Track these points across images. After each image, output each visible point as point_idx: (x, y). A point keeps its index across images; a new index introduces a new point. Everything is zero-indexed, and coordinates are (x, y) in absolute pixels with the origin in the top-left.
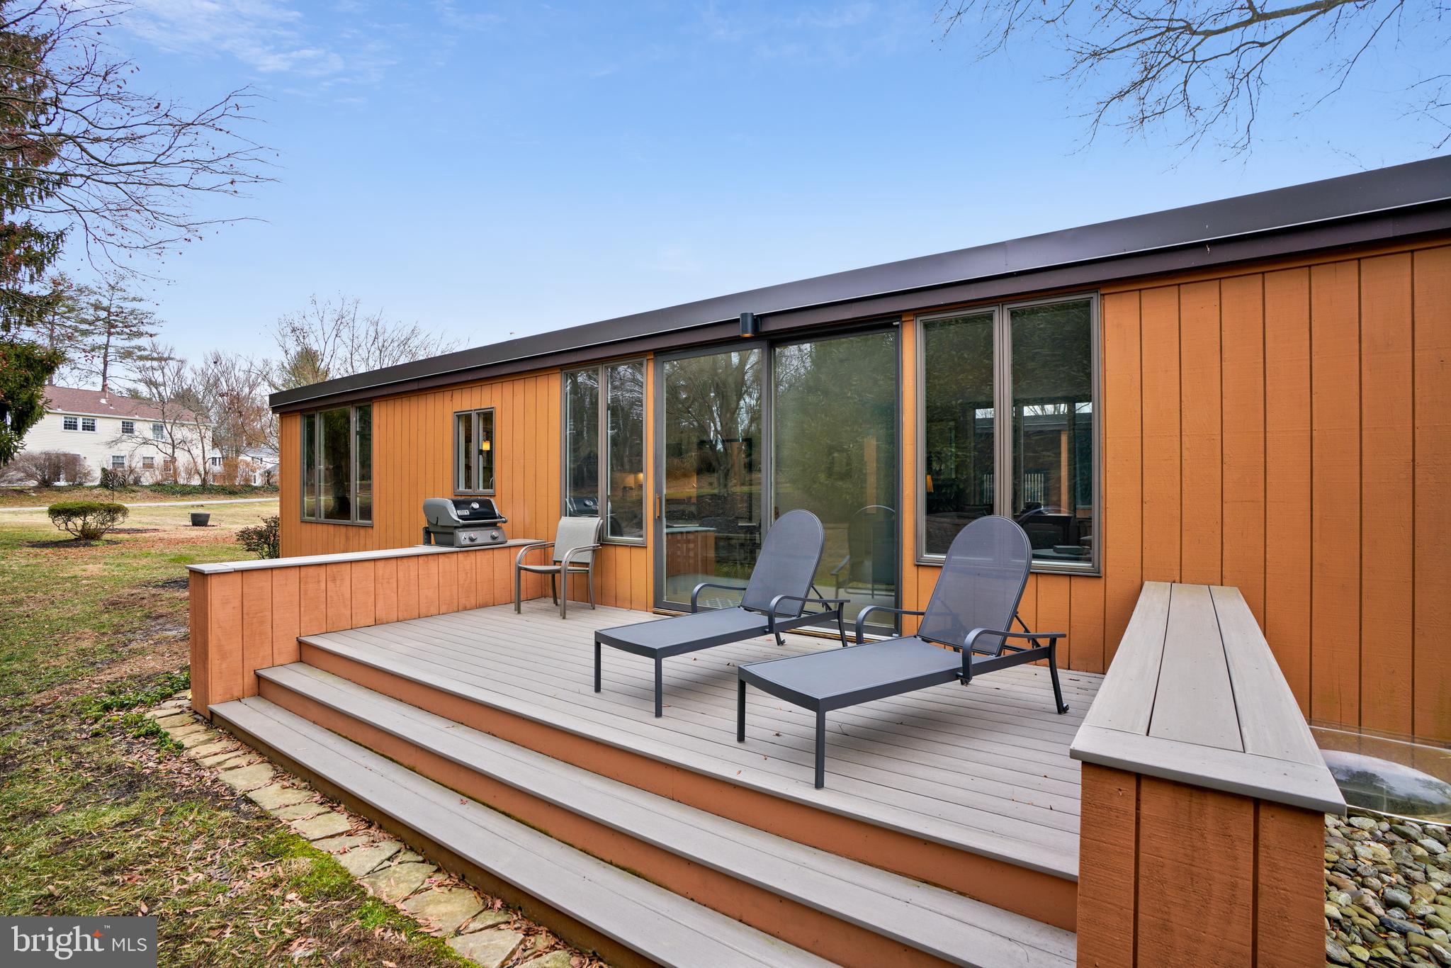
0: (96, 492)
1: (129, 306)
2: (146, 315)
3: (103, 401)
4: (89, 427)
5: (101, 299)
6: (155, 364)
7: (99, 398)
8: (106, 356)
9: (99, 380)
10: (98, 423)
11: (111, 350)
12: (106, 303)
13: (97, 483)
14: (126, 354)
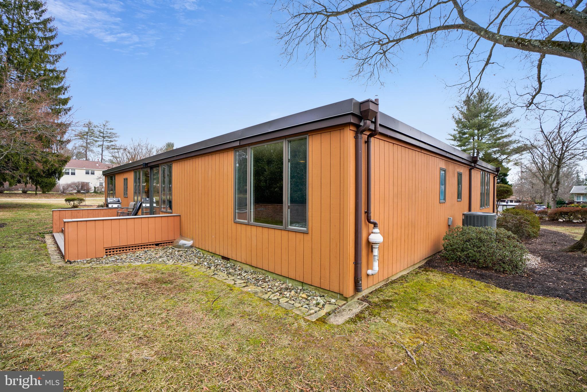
0: (92, 194)
1: (109, 131)
2: (114, 134)
3: (97, 165)
4: (93, 173)
5: (101, 129)
6: (116, 151)
7: (96, 164)
8: (102, 149)
9: (101, 156)
10: (95, 172)
11: (104, 146)
12: (102, 131)
13: (93, 191)
14: (108, 148)
